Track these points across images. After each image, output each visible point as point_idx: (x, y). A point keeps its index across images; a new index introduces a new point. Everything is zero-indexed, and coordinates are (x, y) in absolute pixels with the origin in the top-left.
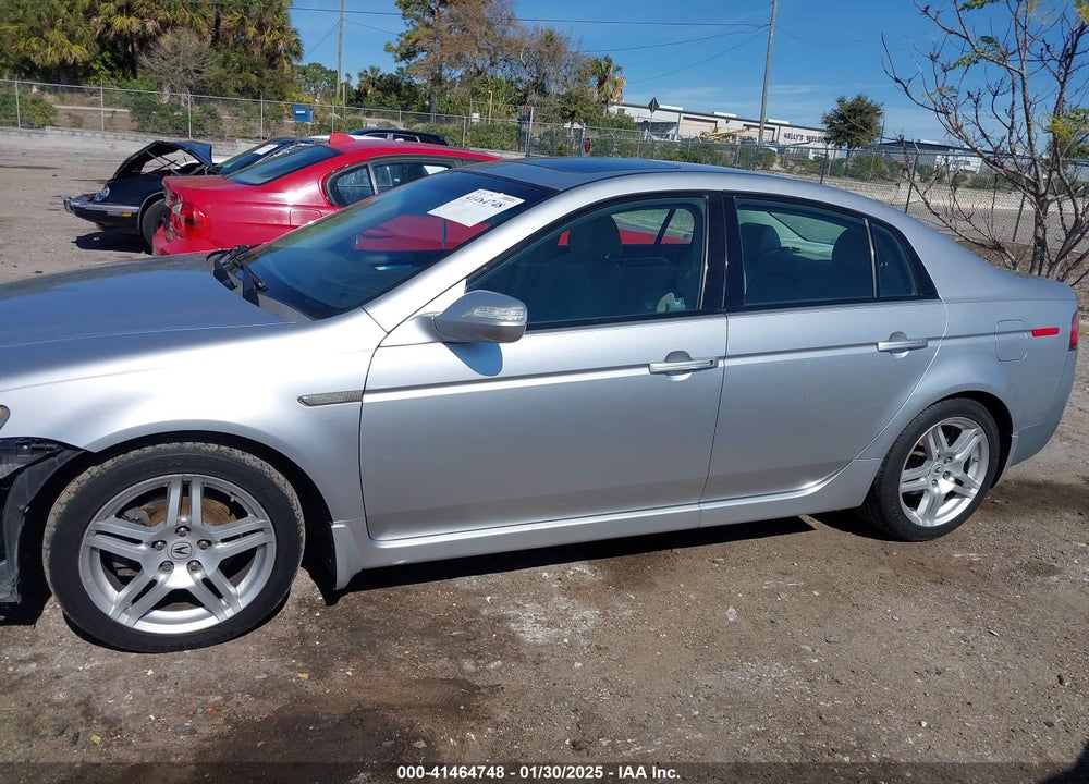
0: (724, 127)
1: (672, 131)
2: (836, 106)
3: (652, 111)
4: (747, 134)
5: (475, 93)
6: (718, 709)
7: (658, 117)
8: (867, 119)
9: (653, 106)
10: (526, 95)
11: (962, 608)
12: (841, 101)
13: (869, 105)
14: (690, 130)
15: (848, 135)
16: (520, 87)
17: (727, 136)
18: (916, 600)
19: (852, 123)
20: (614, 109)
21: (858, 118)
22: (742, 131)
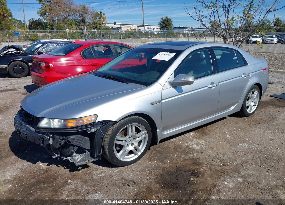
0: (133, 27)
1: (120, 30)
2: (161, 20)
3: (115, 25)
4: (139, 29)
5: (66, 24)
6: (243, 153)
7: (117, 26)
8: (169, 22)
9: (115, 23)
10: (80, 23)
11: (267, 127)
12: (162, 19)
13: (169, 19)
14: (124, 29)
15: (165, 27)
16: (78, 21)
17: (134, 30)
18: (258, 127)
19: (165, 24)
20: (103, 25)
21: (167, 22)
22: (137, 28)
